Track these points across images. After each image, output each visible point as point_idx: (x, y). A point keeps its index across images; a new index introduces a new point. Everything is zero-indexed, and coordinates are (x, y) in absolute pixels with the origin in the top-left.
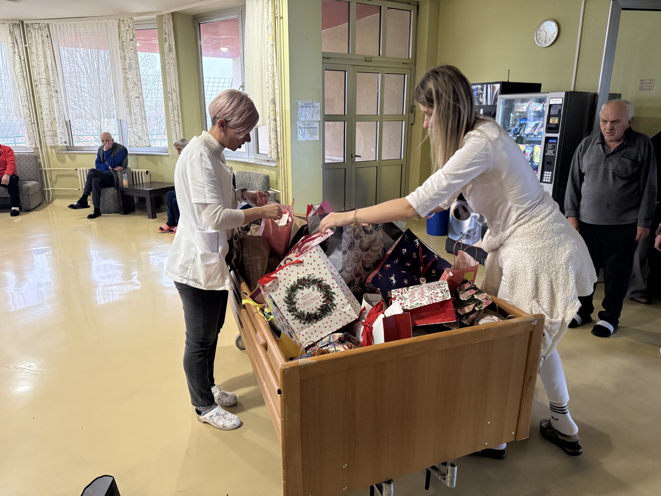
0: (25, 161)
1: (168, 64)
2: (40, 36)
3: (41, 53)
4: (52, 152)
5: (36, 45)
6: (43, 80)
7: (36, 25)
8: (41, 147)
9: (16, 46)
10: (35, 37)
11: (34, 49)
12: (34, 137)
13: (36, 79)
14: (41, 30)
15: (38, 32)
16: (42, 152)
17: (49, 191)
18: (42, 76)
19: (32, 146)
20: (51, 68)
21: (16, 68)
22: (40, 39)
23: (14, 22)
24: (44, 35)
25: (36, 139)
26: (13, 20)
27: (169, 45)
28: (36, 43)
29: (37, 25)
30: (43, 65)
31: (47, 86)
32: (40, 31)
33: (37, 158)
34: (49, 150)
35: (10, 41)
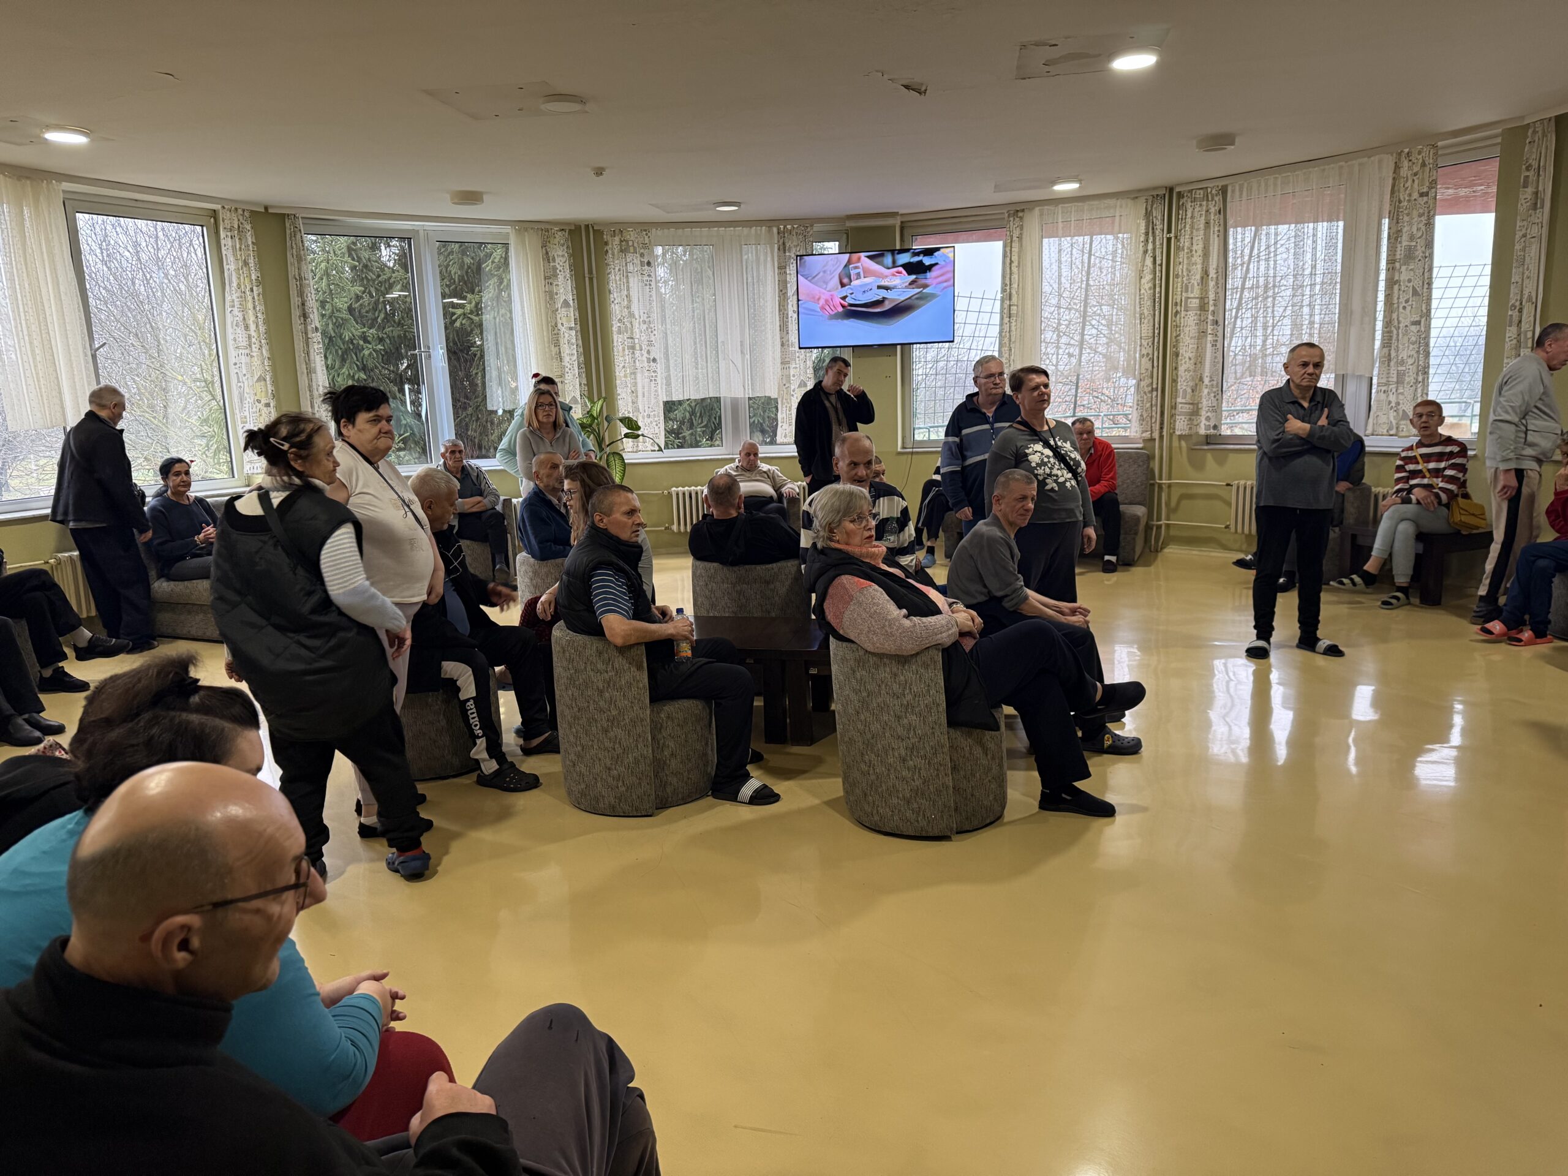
0: (1127, 465)
1: (1523, 239)
2: (1204, 213)
3: (1198, 247)
4: (1180, 448)
5: (1192, 233)
6: (1194, 300)
7: (1198, 192)
8: (1161, 437)
9: (1151, 239)
10: (1192, 217)
11: (1185, 242)
12: (1151, 417)
13: (1178, 301)
14: (1208, 200)
15: (1201, 205)
16: (1161, 448)
17: (1159, 527)
18: (1192, 292)
19: (1144, 435)
20: (1215, 276)
21: (1143, 281)
22: (1203, 218)
23: (1155, 193)
24: (1213, 210)
25: (1153, 420)
26: (1155, 188)
27: (1536, 193)
28: (1192, 227)
29: (1202, 192)
30: (1200, 270)
31: (1198, 312)
32: (1204, 203)
33: (1150, 457)
34: (1175, 443)
35: (1143, 229)
